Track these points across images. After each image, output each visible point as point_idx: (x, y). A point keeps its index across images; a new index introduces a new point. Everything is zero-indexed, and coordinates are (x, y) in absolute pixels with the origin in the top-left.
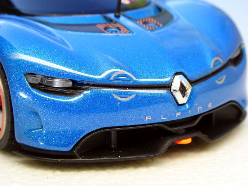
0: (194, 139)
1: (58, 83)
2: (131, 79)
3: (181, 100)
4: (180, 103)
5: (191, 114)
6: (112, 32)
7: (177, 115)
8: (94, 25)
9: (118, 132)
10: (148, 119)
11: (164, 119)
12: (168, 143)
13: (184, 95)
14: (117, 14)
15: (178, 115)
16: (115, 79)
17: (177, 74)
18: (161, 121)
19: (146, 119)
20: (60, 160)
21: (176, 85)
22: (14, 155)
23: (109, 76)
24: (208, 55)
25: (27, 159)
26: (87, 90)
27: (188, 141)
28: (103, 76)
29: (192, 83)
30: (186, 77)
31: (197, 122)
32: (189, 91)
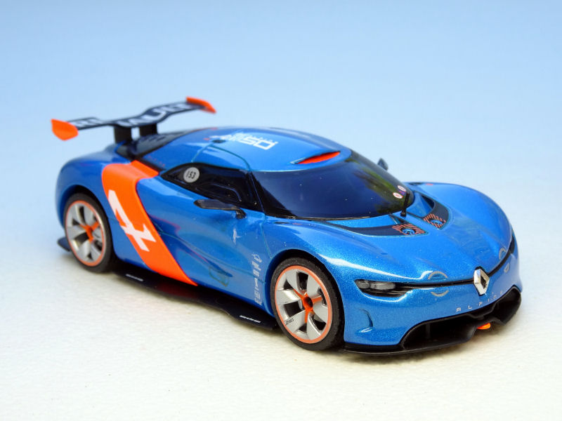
1: (380, 286)
2: (444, 277)
3: (482, 291)
4: (481, 293)
5: (489, 302)
6: (408, 233)
8: (391, 226)
9: (431, 324)
10: (459, 310)
11: (470, 309)
12: (472, 331)
13: (484, 286)
14: (404, 213)
15: (481, 304)
16: (431, 279)
17: (477, 268)
18: (468, 311)
19: (457, 310)
20: (389, 353)
21: (477, 279)
22: (342, 353)
23: (427, 276)
24: (495, 248)
25: (352, 356)
26: (410, 289)
27: (487, 326)
28: (422, 278)
29: (489, 275)
30: (483, 270)
31: (493, 308)
32: (488, 283)
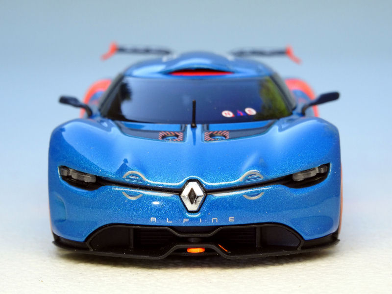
0: (207, 250)
2: (141, 180)
4: (190, 209)
5: (202, 223)
7: (184, 221)
10: (153, 220)
11: (169, 222)
14: (193, 125)
16: (127, 178)
18: (167, 225)
19: (151, 220)
